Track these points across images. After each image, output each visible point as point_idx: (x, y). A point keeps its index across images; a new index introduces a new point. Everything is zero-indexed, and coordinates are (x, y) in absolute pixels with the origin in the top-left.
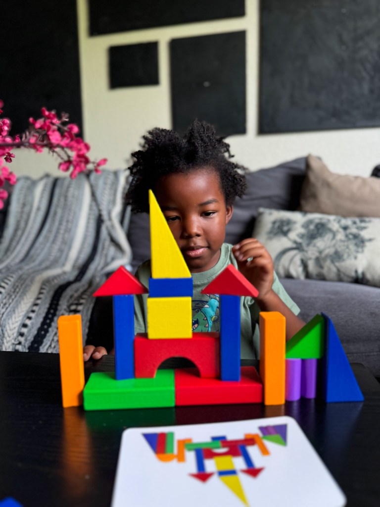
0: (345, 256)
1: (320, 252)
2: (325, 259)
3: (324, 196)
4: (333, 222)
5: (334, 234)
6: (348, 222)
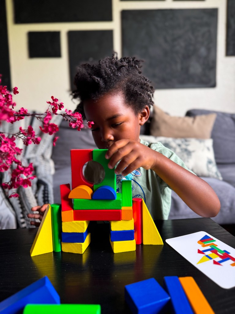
5: (175, 149)
6: (179, 141)
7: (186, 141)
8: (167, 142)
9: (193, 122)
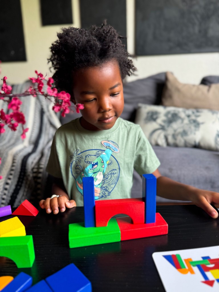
0: (189, 133)
1: (175, 131)
2: (178, 135)
3: (176, 97)
4: (182, 112)
5: (183, 120)
6: (189, 112)
7: (198, 112)
8: (176, 112)
9: (209, 90)
